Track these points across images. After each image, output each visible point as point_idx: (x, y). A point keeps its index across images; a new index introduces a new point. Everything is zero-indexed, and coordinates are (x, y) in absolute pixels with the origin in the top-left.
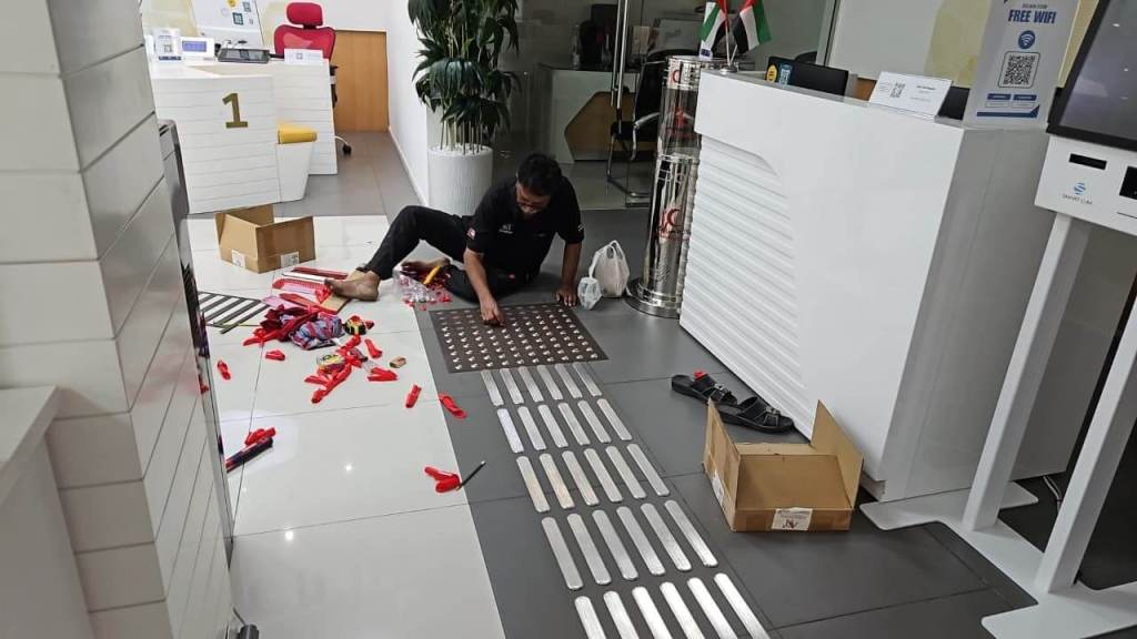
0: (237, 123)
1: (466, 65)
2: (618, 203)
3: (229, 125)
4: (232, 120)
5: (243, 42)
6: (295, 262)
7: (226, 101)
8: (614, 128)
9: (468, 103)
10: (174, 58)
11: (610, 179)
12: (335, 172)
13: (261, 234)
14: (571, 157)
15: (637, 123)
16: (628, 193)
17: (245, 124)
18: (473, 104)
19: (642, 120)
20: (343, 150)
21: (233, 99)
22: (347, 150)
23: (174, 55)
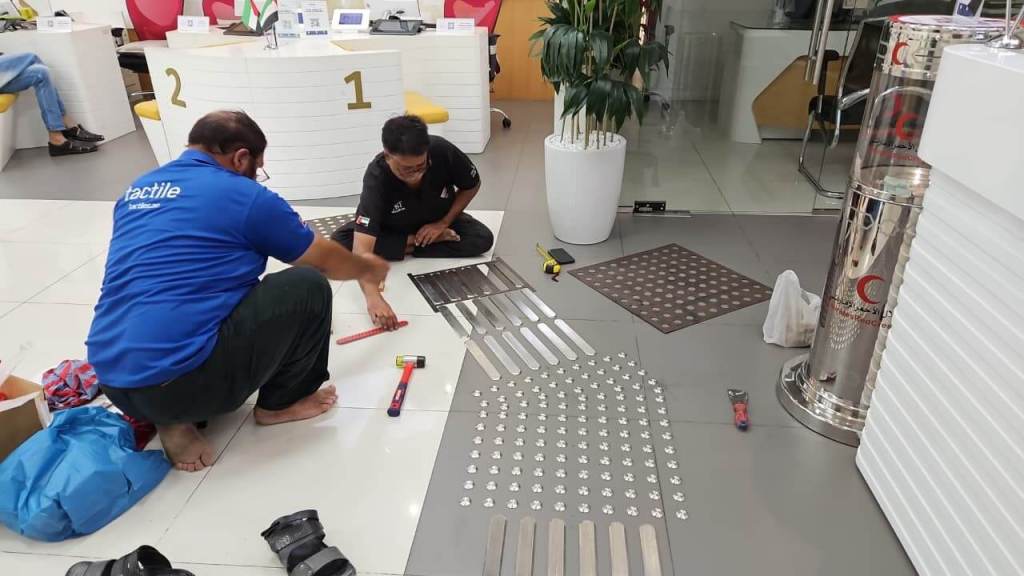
0: (360, 104)
3: (351, 107)
4: (354, 101)
5: (402, 12)
7: (348, 80)
8: (813, 104)
10: (320, 33)
11: (802, 168)
12: (481, 150)
15: (843, 101)
16: (822, 191)
17: (368, 105)
20: (501, 124)
21: (355, 78)
22: (507, 124)
23: (321, 29)
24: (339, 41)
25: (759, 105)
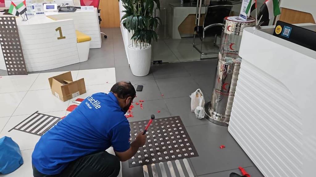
0: (62, 37)
1: (139, 18)
2: (197, 58)
3: (59, 38)
4: (59, 36)
5: (67, 4)
6: (78, 95)
7: (57, 30)
8: (196, 29)
9: (141, 32)
10: (41, 13)
11: (194, 46)
12: (100, 47)
13: (63, 88)
14: (180, 36)
15: (205, 28)
16: (201, 53)
17: (64, 38)
18: (143, 32)
19: (207, 27)
20: (104, 37)
21: (59, 29)
22: (106, 37)
23: (41, 12)
24: (49, 16)
25: (180, 28)
